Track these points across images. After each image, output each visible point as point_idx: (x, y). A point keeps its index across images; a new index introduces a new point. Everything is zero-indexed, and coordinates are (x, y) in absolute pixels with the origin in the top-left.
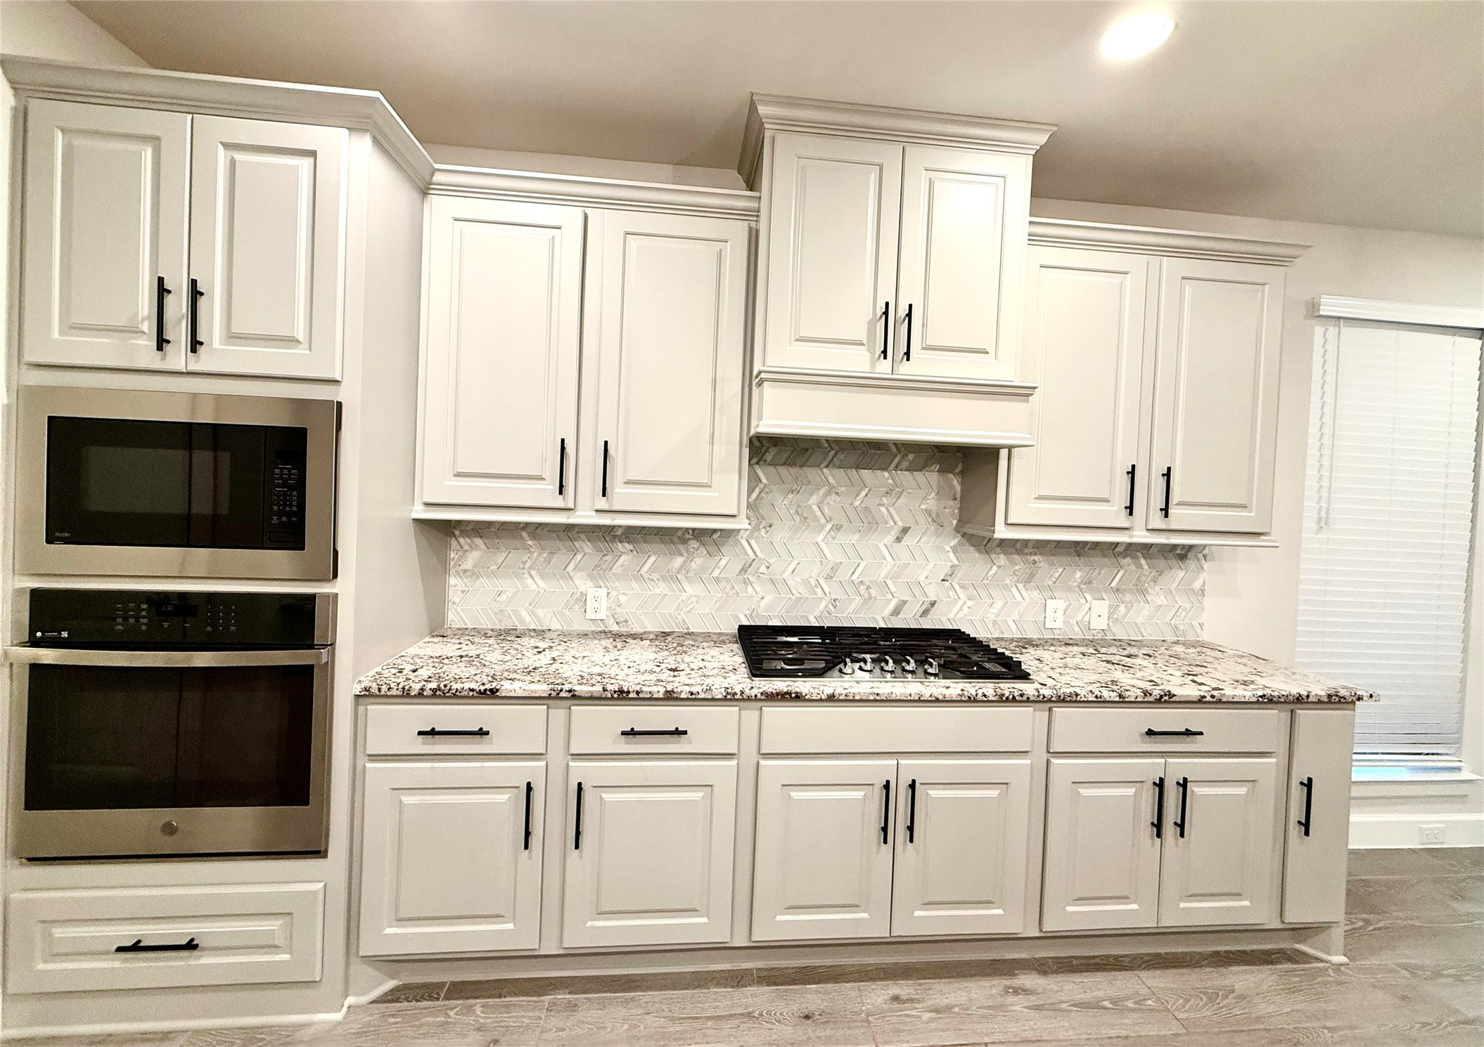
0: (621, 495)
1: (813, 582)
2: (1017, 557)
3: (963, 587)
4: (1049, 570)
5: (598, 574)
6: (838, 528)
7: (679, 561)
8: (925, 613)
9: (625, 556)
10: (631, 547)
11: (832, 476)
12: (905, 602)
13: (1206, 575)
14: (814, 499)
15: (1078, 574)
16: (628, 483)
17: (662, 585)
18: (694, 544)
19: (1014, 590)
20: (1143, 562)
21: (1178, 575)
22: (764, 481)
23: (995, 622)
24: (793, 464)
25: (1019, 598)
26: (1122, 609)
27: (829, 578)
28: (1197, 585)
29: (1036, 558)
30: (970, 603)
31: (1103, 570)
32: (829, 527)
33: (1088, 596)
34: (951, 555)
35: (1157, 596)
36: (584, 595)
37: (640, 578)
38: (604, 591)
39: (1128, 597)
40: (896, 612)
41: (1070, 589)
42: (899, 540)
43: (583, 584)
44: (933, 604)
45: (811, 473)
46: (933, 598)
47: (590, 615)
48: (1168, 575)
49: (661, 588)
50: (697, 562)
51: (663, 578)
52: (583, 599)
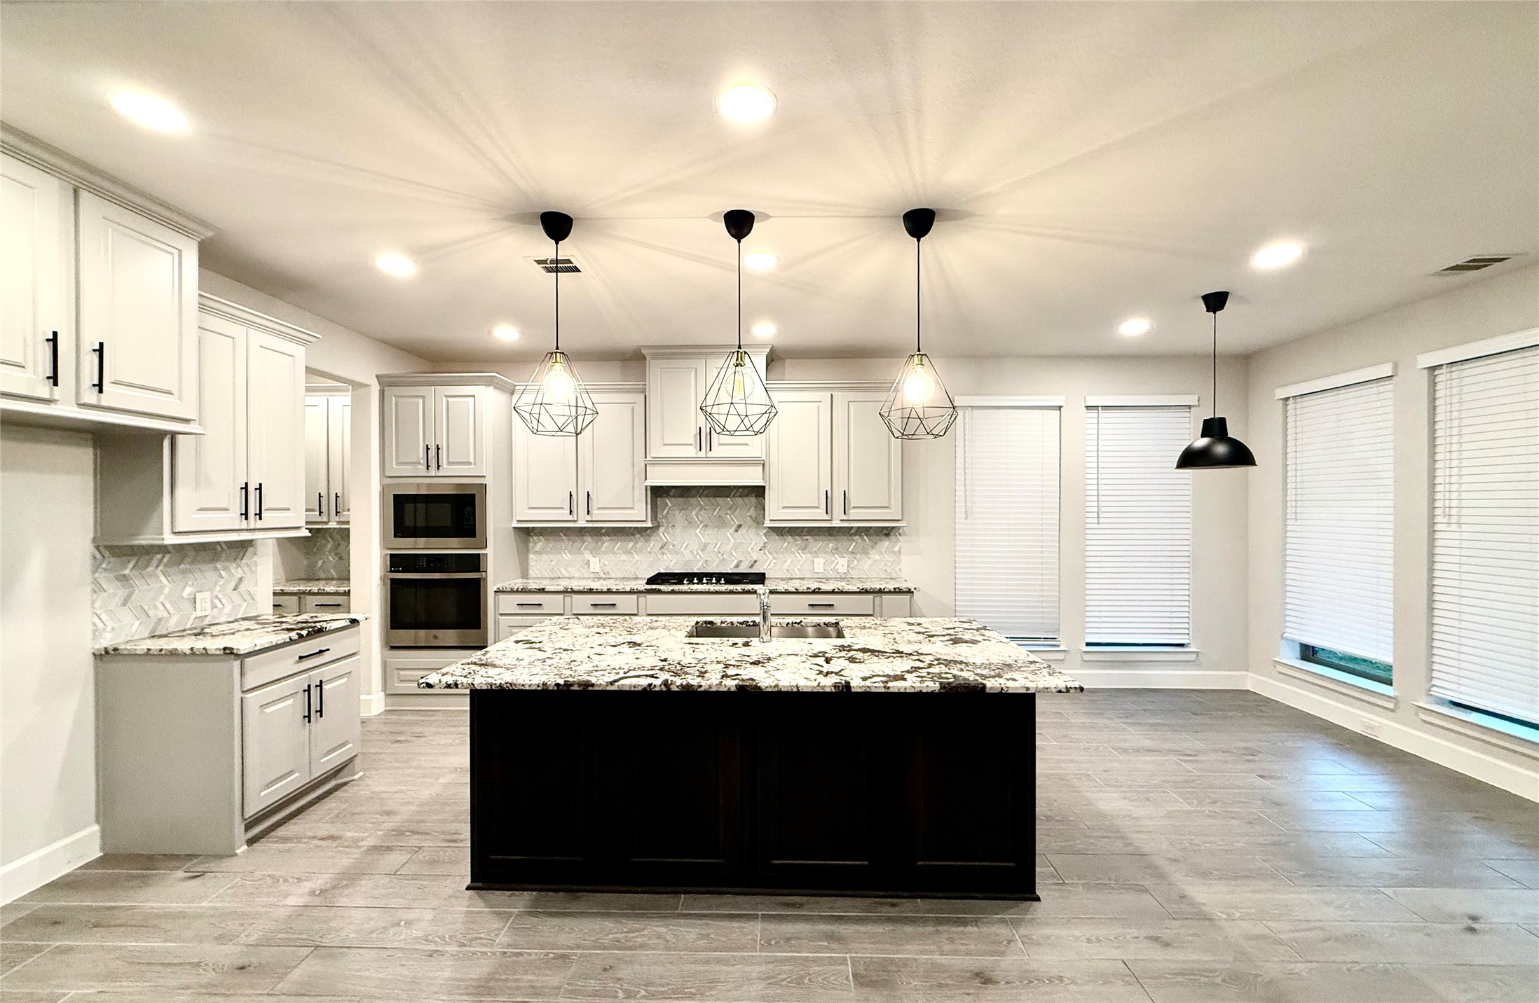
0: (596, 514)
1: (695, 552)
2: (798, 538)
3: (770, 553)
4: (816, 544)
5: (594, 552)
6: (706, 526)
7: (631, 544)
8: (752, 566)
9: (606, 543)
10: (608, 538)
11: (702, 501)
12: (741, 561)
13: (902, 543)
14: (694, 513)
15: (831, 545)
16: (599, 508)
17: (624, 555)
18: (638, 536)
19: (797, 554)
20: (865, 537)
21: (885, 544)
22: (670, 505)
23: (788, 570)
24: (683, 496)
25: (800, 558)
26: (855, 562)
27: (703, 550)
28: (896, 549)
29: (808, 537)
30: (774, 561)
31: (843, 542)
32: (702, 525)
33: (836, 556)
34: (764, 537)
35: (874, 555)
36: (589, 561)
37: (614, 553)
38: (598, 559)
39: (858, 556)
40: (737, 566)
41: (826, 553)
42: (736, 531)
43: (588, 556)
44: (755, 562)
45: (692, 501)
46: (755, 559)
47: (592, 570)
48: (879, 545)
49: (624, 557)
50: (640, 545)
51: (624, 553)
52: (588, 563)
